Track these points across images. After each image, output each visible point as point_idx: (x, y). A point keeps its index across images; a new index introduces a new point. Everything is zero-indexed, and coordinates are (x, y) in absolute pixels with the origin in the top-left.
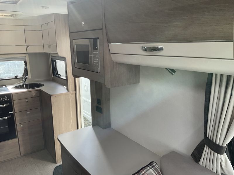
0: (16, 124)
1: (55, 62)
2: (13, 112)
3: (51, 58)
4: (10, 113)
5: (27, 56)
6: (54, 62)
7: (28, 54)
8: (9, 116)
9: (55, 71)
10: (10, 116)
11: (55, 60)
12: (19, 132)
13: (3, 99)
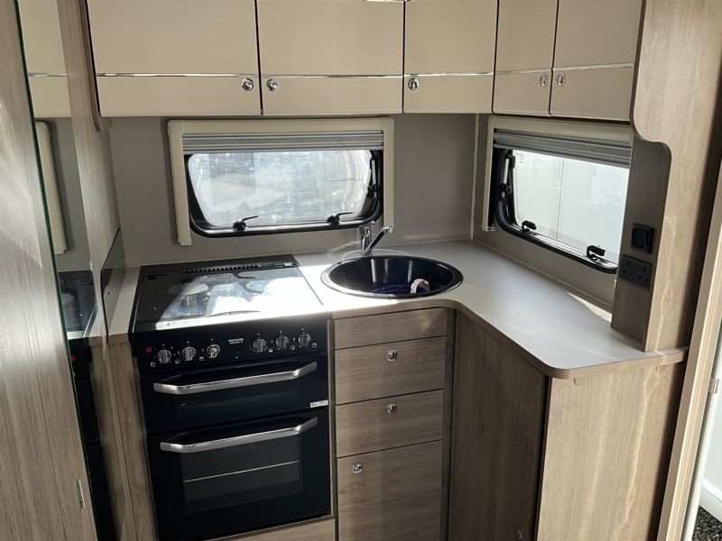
0: (336, 459)
1: (507, 161)
2: (325, 403)
3: (494, 142)
4: (313, 405)
5: (388, 128)
6: (502, 157)
7: (392, 120)
8: (311, 421)
9: (500, 204)
10: (313, 421)
11: (510, 152)
12: (343, 492)
13: (291, 340)
